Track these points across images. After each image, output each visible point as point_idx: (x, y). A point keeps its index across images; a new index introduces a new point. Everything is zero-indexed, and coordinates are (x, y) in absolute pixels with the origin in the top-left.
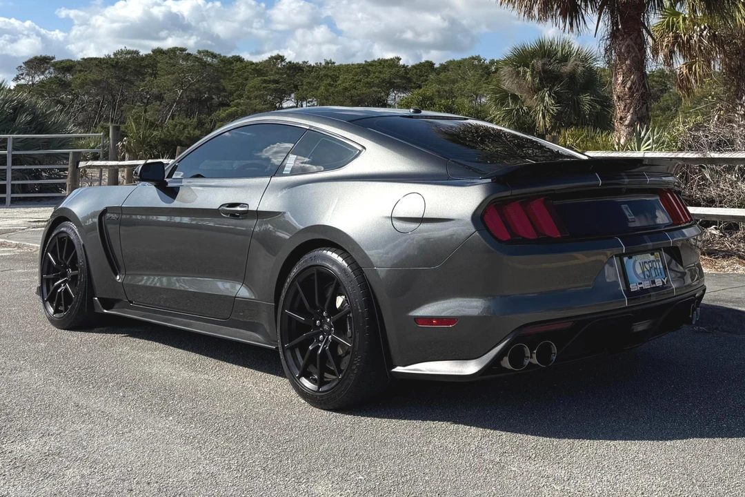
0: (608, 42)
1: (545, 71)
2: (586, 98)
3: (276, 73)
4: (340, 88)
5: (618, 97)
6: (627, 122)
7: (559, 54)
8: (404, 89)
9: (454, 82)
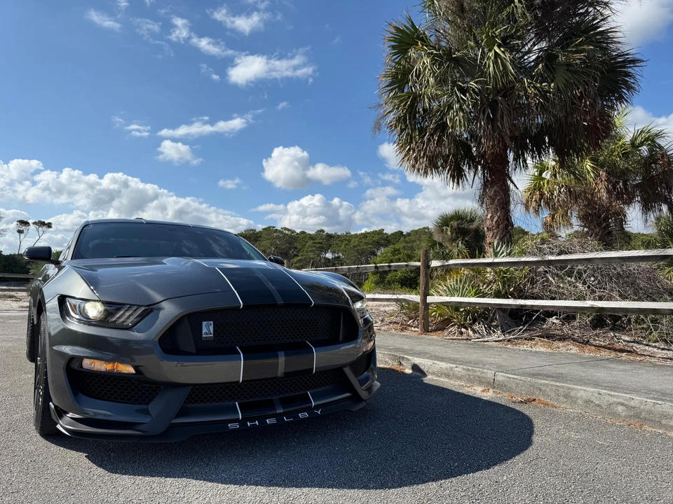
0: (481, 191)
1: (459, 228)
3: (320, 239)
4: (351, 246)
5: (488, 228)
7: (469, 217)
8: (386, 246)
9: (413, 242)
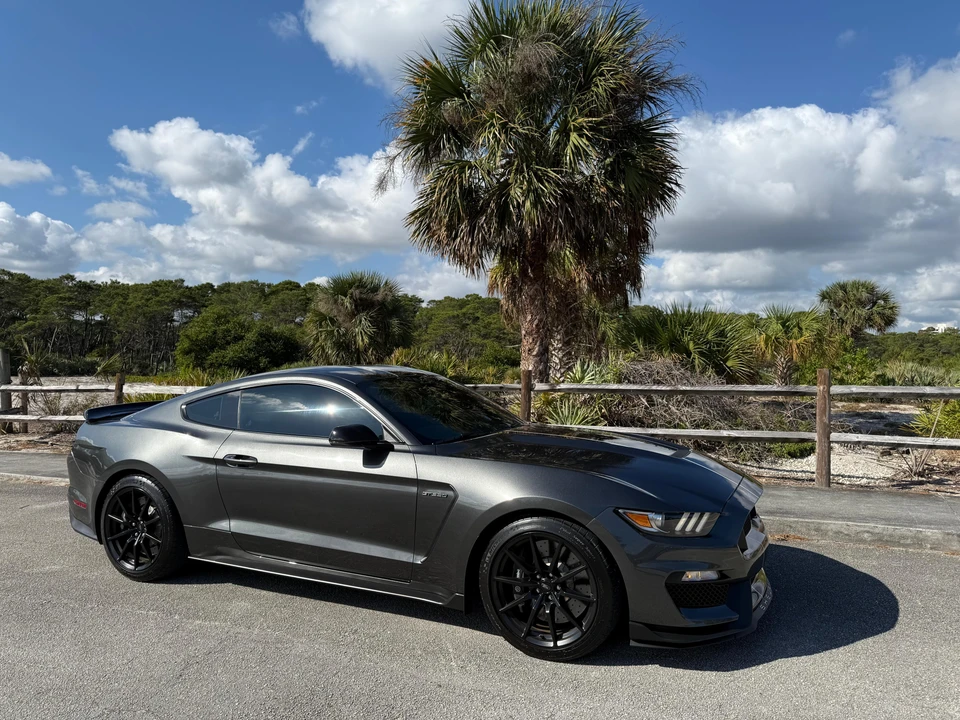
1: (359, 299)
2: (395, 322)
3: (68, 291)
5: (526, 333)
6: (535, 353)
